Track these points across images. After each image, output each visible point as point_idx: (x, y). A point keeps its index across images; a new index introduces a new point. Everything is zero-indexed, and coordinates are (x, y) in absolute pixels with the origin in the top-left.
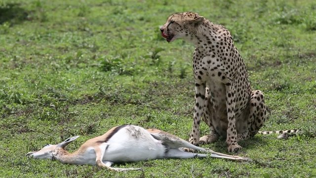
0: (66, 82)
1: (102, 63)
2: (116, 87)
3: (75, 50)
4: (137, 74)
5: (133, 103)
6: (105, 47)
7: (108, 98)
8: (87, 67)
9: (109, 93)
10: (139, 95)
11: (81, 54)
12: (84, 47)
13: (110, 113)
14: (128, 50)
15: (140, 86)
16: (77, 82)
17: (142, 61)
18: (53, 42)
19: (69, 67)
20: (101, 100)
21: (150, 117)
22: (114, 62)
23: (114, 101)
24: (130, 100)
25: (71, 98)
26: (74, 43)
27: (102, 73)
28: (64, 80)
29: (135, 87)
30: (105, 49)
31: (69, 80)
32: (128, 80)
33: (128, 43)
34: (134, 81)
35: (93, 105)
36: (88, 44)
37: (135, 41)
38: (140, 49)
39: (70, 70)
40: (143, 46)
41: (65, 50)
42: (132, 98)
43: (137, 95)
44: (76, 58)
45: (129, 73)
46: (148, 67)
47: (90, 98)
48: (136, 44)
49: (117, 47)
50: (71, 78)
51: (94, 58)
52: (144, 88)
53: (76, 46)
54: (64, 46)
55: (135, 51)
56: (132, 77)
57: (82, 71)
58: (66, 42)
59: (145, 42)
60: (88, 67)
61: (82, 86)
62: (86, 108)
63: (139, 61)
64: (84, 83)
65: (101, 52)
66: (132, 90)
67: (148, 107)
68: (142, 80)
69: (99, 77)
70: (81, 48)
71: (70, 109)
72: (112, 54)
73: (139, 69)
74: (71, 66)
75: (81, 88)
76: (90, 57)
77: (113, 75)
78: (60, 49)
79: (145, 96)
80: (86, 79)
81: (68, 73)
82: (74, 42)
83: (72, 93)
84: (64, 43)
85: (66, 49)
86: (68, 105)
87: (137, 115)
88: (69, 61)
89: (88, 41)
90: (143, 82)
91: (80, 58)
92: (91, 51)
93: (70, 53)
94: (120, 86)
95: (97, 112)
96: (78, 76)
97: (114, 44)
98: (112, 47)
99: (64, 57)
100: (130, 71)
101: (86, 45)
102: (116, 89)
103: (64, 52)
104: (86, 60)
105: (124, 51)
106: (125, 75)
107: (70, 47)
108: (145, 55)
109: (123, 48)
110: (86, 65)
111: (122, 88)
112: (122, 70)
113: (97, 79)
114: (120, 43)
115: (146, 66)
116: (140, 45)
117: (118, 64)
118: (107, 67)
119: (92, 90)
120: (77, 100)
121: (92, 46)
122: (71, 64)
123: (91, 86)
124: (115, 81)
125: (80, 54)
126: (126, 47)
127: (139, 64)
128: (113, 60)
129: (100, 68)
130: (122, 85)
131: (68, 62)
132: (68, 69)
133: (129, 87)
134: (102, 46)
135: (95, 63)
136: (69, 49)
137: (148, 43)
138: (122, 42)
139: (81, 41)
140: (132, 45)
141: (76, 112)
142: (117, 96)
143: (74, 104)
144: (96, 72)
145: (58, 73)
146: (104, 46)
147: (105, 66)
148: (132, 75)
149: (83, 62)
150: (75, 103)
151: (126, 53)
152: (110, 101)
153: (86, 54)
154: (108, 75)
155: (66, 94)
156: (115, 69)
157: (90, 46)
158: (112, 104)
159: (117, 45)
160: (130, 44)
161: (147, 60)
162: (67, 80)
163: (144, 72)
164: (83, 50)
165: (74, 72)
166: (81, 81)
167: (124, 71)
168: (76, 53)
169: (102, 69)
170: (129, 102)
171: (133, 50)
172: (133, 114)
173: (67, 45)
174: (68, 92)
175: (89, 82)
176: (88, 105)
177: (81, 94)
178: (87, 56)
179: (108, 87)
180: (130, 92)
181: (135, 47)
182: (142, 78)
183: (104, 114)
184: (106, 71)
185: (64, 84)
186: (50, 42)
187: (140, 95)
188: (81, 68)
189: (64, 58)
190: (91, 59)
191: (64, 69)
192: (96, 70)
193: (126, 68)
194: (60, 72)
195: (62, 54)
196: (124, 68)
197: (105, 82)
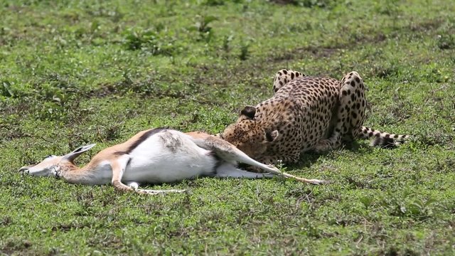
0: (77, 65)
1: (127, 38)
2: (148, 73)
3: (88, 19)
4: (179, 53)
5: (172, 96)
6: (132, 15)
7: (137, 89)
8: (106, 43)
9: (138, 81)
10: (181, 84)
11: (98, 25)
12: (102, 15)
13: (140, 110)
14: (165, 19)
15: (183, 72)
16: (92, 66)
17: (186, 36)
18: (56, 8)
19: (79, 44)
20: (127, 91)
21: (197, 116)
22: (145, 37)
23: (146, 92)
24: (168, 91)
25: (84, 88)
26: (87, 9)
27: (128, 53)
28: (73, 62)
29: (175, 72)
30: (132, 18)
31: (81, 62)
32: (165, 62)
33: (165, 9)
34: (173, 63)
35: (116, 98)
36: (108, 11)
37: (175, 6)
38: (182, 18)
39: (82, 48)
40: (187, 13)
41: (74, 20)
42: (170, 89)
43: (178, 84)
44: (90, 31)
45: (167, 53)
46: (195, 43)
47: (111, 89)
48: (176, 11)
49: (149, 15)
50: (83, 60)
51: (116, 30)
52: (188, 75)
53: (90, 13)
54: (72, 14)
55: (175, 20)
56: (172, 58)
57: (99, 49)
58: (76, 8)
59: (189, 7)
60: (108, 44)
61: (99, 71)
62: (105, 103)
63: (181, 35)
64: (102, 66)
65: (126, 22)
66: (171, 77)
67: (194, 101)
68: (186, 63)
69: (124, 58)
70: (98, 16)
71: (81, 103)
72: (142, 26)
73: (180, 46)
74: (83, 42)
75: (97, 74)
76: (110, 29)
77: (143, 55)
78: (66, 17)
79: (190, 85)
80: (105, 61)
81: (79, 52)
82: (87, 7)
83: (84, 81)
84: (73, 10)
85: (76, 18)
86: (79, 99)
87: (179, 113)
88: (81, 35)
89: (108, 6)
90: (187, 65)
91: (96, 31)
92: (112, 20)
93: (82, 23)
94: (154, 71)
95: (121, 108)
96: (93, 58)
97: (145, 11)
98: (142, 15)
99: (73, 29)
100: (168, 50)
101: (104, 12)
102: (148, 76)
103: (72, 22)
104: (104, 33)
105: (159, 20)
106: (160, 55)
107: (82, 15)
108: (189, 27)
109: (158, 16)
110: (104, 41)
111: (157, 74)
112: (156, 48)
113: (120, 61)
114: (154, 9)
115: (191, 42)
116: (183, 12)
117: (152, 39)
118: (135, 44)
119: (113, 76)
120: (92, 92)
121: (114, 14)
122: (83, 40)
123: (111, 71)
124: (146, 64)
125: (96, 25)
126: (162, 15)
127: (182, 39)
128: (144, 34)
129: (125, 45)
130: (156, 70)
131: (79, 35)
132: (78, 47)
133: (167, 73)
134: (128, 13)
135: (118, 38)
136: (80, 18)
137: (194, 10)
138: (158, 7)
139: (98, 6)
140: (170, 12)
141: (90, 109)
142: (149, 85)
143: (88, 97)
144: (119, 51)
145: (64, 52)
146: (131, 13)
147: (132, 43)
148: (171, 55)
149: (101, 37)
150: (89, 95)
151: (162, 23)
152: (140, 92)
153: (105, 25)
154: (137, 55)
155: (77, 82)
156: (146, 46)
157: (109, 14)
158: (143, 97)
159: (149, 12)
160: (168, 11)
161: (192, 34)
162: (77, 62)
163: (189, 51)
164: (101, 20)
165: (88, 51)
166: (97, 64)
167: (159, 49)
168: (91, 24)
169: (127, 47)
170: (167, 94)
171: (172, 18)
172: (173, 111)
173: (77, 12)
174: (80, 80)
175: (109, 66)
176: (108, 98)
177: (98, 82)
178: (106, 28)
179: (136, 72)
180: (168, 80)
181: (175, 14)
182: (185, 59)
183: (131, 112)
184: (134, 50)
185: (73, 68)
186: (53, 8)
187: (183, 84)
188: (98, 45)
189: (73, 31)
190: (112, 32)
191: (73, 46)
192: (119, 48)
193: (163, 45)
194: (67, 51)
195: (71, 25)
196: (160, 45)
197: (133, 66)
